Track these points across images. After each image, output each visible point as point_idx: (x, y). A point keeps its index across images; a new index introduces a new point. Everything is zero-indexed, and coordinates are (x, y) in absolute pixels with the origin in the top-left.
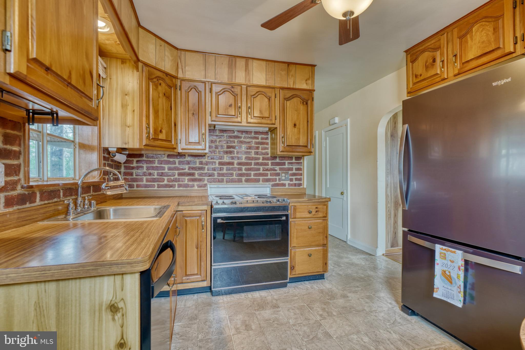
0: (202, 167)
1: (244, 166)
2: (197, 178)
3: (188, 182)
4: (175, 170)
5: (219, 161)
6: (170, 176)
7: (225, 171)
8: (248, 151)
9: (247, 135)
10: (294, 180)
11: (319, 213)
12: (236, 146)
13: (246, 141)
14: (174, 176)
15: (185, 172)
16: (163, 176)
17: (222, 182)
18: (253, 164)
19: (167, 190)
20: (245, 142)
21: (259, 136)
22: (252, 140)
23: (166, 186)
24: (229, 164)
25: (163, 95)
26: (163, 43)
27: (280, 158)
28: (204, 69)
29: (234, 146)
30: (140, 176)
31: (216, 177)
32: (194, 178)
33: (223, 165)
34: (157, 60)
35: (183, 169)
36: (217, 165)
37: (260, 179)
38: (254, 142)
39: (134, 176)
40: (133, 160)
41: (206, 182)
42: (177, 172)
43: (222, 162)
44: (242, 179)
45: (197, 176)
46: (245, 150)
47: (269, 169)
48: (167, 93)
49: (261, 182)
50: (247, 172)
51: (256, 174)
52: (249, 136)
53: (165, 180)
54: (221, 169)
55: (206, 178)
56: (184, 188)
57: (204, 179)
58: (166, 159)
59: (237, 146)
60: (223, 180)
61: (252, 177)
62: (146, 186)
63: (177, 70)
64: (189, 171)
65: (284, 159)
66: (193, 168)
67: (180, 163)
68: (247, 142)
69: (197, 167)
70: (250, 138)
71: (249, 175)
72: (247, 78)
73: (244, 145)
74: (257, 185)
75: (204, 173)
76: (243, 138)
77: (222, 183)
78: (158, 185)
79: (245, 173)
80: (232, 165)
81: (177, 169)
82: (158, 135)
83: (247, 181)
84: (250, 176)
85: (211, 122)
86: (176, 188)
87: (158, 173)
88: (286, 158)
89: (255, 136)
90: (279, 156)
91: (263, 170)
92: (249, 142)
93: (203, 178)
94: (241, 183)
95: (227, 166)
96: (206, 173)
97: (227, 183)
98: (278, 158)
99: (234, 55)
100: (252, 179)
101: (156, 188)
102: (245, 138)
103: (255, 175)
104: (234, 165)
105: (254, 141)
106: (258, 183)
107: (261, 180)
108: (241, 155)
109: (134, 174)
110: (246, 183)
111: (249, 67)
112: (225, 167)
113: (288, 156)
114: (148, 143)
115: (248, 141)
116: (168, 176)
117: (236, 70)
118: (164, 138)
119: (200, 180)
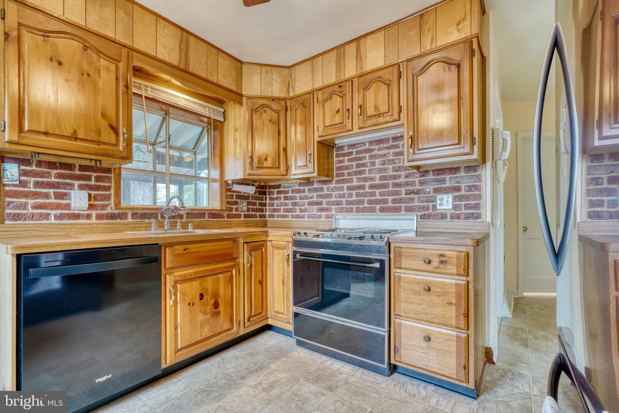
0: (330, 194)
1: (377, 189)
2: (324, 208)
3: (316, 212)
4: (305, 199)
5: (347, 186)
6: (301, 206)
7: (354, 198)
8: (384, 168)
9: (382, 145)
10: (463, 208)
11: (449, 267)
12: (367, 163)
13: (381, 153)
14: (304, 206)
15: (313, 201)
16: (296, 206)
17: (350, 212)
18: (391, 185)
19: (298, 221)
20: (379, 155)
21: (399, 142)
22: (388, 151)
23: (298, 216)
24: (359, 187)
25: (269, 121)
26: (269, 69)
27: (435, 172)
28: (311, 77)
29: (365, 163)
30: (279, 206)
31: (344, 206)
32: (321, 208)
33: (352, 190)
34: (262, 89)
35: (311, 198)
36: (345, 191)
37: (401, 207)
38: (392, 154)
39: (275, 207)
40: (274, 191)
41: (333, 212)
42: (306, 201)
43: (350, 186)
44: (375, 207)
45: (324, 206)
46: (379, 167)
47: (415, 191)
48: (273, 118)
49: (403, 212)
50: (383, 198)
51: (395, 199)
52: (385, 145)
53: (297, 210)
54: (351, 195)
55: (334, 207)
56: (313, 219)
57: (332, 208)
58: (298, 187)
59: (369, 162)
60: (352, 209)
61: (390, 204)
62: (283, 216)
63: (288, 90)
64: (317, 200)
65: (441, 172)
66: (320, 196)
67: (310, 190)
68: (382, 155)
69: (325, 194)
70: (386, 148)
71: (385, 201)
72: (359, 66)
73: (378, 160)
74: (396, 216)
75: (332, 201)
76: (376, 151)
77: (352, 214)
78: (292, 215)
79: (380, 200)
80: (362, 190)
81: (306, 198)
82: (262, 163)
83: (382, 210)
84: (387, 203)
85: (319, 138)
86: (306, 219)
87: (292, 203)
88: (445, 171)
89: (393, 144)
90: (434, 169)
91: (407, 194)
92: (385, 155)
93: (330, 208)
94: (374, 214)
95: (356, 191)
96: (334, 201)
97: (358, 214)
98: (431, 172)
99: (341, 44)
100: (389, 207)
101: (290, 219)
102: (379, 149)
103: (394, 201)
104: (365, 189)
105: (392, 151)
106: (399, 213)
107: (403, 209)
108: (374, 175)
109: (275, 205)
110: (381, 213)
111: (362, 50)
112: (354, 192)
113: (449, 166)
114: (251, 173)
115: (383, 153)
116: (299, 206)
117: (345, 62)
118: (270, 165)
119: (327, 210)
